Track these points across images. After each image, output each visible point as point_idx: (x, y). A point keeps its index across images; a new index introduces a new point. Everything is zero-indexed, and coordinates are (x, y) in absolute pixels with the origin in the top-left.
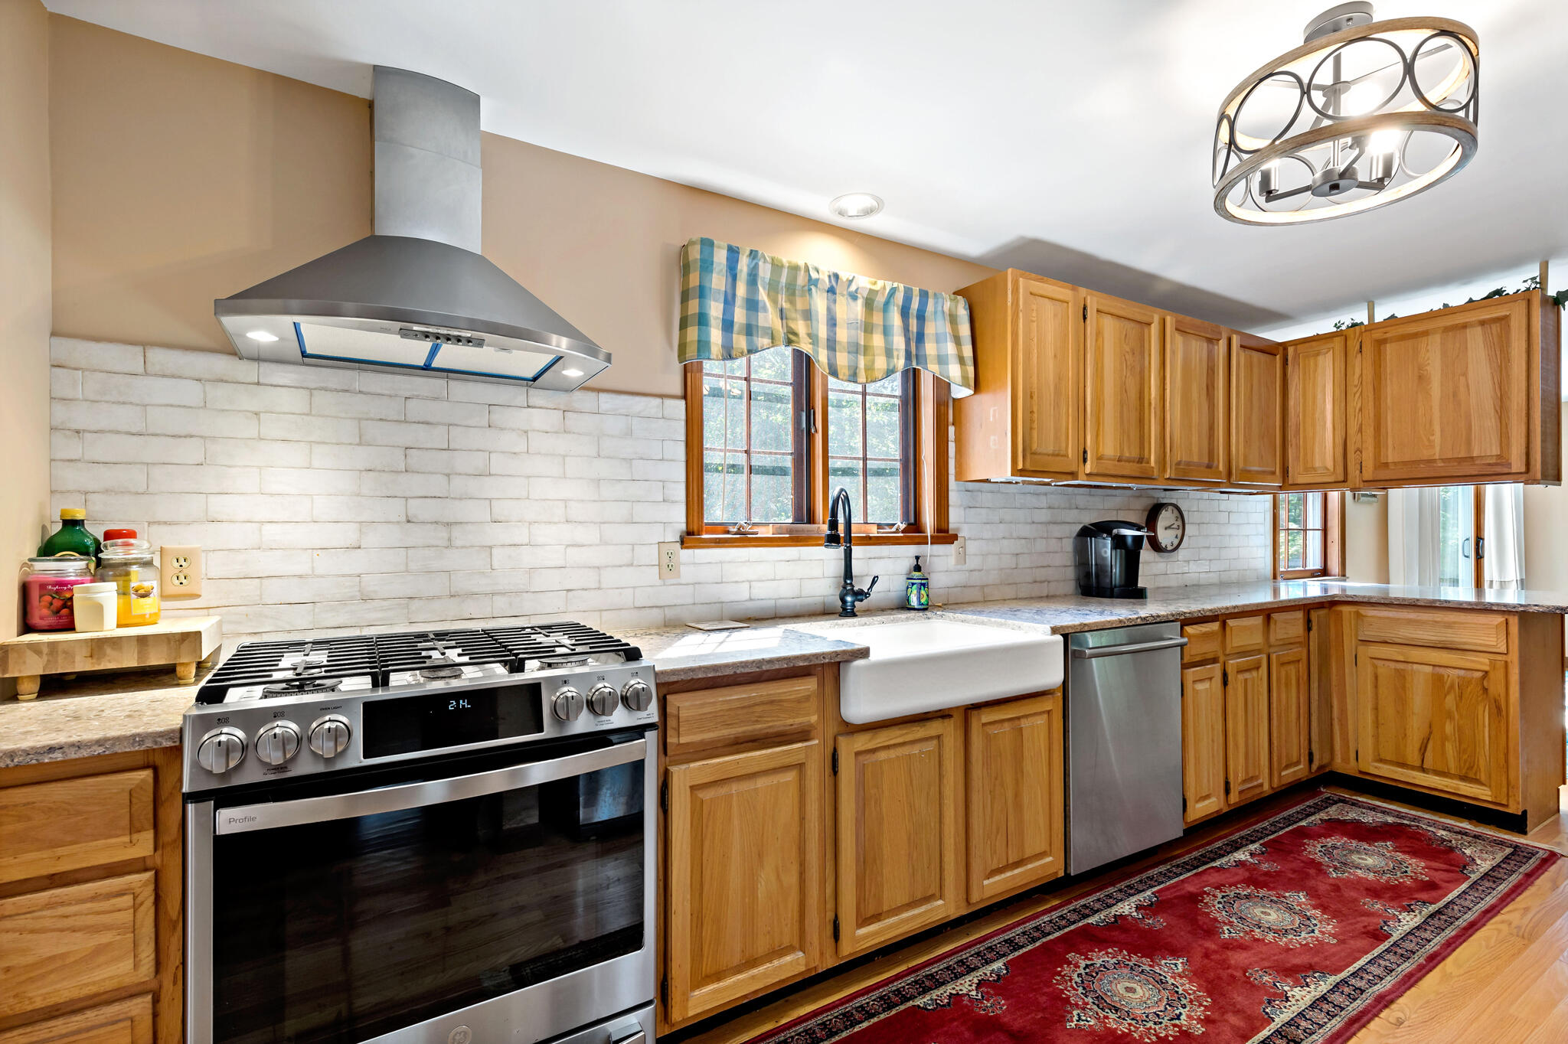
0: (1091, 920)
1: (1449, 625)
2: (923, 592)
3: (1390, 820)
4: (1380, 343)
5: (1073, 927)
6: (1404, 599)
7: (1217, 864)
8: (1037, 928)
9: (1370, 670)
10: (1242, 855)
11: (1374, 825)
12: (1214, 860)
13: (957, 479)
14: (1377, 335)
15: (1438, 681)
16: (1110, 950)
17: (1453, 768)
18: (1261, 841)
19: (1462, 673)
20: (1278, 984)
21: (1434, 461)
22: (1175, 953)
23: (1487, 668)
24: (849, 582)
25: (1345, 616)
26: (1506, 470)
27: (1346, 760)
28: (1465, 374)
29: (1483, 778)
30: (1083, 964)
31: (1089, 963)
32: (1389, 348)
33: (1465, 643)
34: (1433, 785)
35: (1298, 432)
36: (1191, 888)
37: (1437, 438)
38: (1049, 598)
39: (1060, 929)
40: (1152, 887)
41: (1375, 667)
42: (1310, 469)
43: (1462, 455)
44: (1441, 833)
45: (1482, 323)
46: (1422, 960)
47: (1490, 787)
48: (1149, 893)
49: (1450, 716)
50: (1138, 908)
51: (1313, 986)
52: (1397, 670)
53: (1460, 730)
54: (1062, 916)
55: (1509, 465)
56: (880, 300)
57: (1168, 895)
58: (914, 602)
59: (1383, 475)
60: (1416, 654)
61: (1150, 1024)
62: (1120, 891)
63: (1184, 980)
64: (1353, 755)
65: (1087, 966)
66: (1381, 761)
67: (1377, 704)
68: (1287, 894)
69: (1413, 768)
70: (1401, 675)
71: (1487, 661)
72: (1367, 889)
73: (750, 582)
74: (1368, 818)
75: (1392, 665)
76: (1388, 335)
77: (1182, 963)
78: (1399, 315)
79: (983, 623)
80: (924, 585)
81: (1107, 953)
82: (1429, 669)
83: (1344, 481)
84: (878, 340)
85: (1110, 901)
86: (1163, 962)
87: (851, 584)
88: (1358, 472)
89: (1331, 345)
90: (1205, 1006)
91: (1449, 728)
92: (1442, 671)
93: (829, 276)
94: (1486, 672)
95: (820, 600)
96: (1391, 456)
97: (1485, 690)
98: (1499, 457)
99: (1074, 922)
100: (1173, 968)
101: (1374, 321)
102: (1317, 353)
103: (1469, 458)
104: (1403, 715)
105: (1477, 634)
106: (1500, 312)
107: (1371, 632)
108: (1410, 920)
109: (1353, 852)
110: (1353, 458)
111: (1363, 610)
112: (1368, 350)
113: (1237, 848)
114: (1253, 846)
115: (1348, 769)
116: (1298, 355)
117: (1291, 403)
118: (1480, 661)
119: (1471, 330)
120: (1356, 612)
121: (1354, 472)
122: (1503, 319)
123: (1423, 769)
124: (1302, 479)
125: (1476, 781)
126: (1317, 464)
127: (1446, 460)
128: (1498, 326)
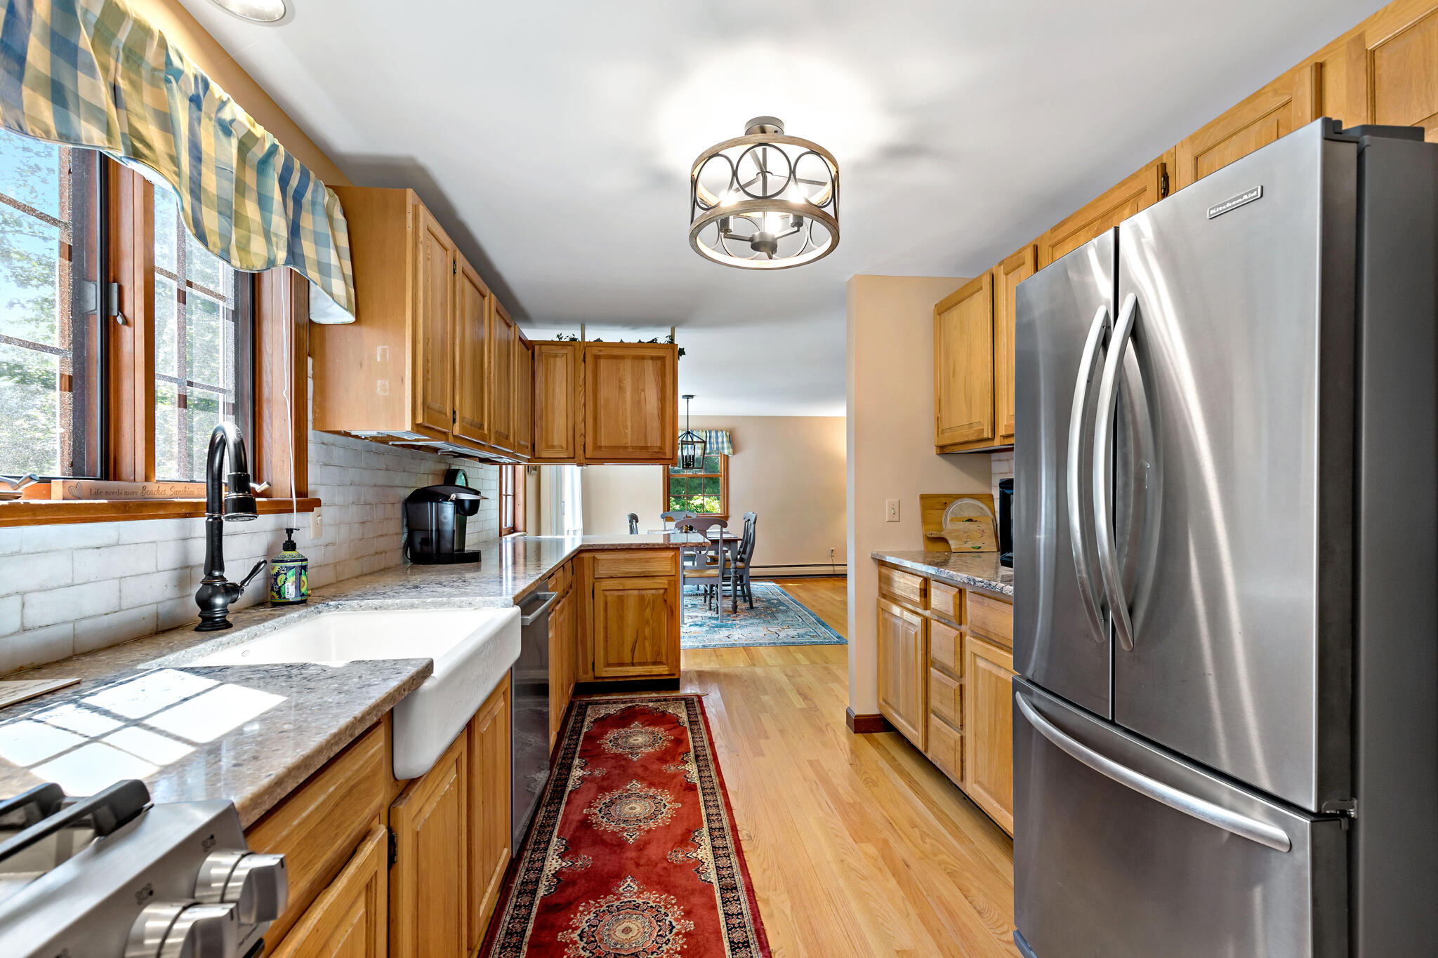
0: (541, 892)
1: (647, 560)
2: (303, 578)
3: (622, 706)
4: (597, 358)
5: (535, 910)
6: (624, 545)
7: (569, 788)
8: (509, 933)
9: (602, 599)
10: (577, 773)
11: (618, 714)
12: (565, 785)
13: (314, 428)
14: (596, 351)
15: (642, 598)
16: (581, 909)
17: (628, 659)
18: (577, 755)
19: (654, 592)
20: (688, 855)
21: (628, 447)
22: (619, 876)
23: (666, 586)
24: (217, 574)
25: (586, 561)
26: (663, 457)
27: (586, 672)
28: (644, 391)
29: (664, 660)
30: (575, 936)
31: (579, 932)
32: (603, 363)
33: (654, 572)
34: (638, 673)
35: (541, 418)
36: (576, 817)
37: (629, 431)
38: (385, 570)
39: (527, 919)
40: (552, 833)
41: (606, 596)
42: (549, 446)
43: (643, 445)
44: (651, 704)
45: (652, 358)
46: (721, 791)
47: (667, 665)
48: (555, 839)
49: (648, 623)
50: (562, 856)
51: (702, 844)
52: (619, 596)
53: (653, 630)
54: (516, 906)
55: (665, 454)
56: (258, 153)
57: (568, 834)
58: (290, 592)
59: (598, 454)
60: (629, 583)
61: (665, 948)
62: (534, 851)
63: (646, 894)
64: (590, 666)
65: (581, 936)
66: (608, 665)
67: (607, 623)
68: (628, 787)
69: (627, 665)
70: (621, 600)
71: (666, 582)
72: (658, 760)
73: (22, 594)
74: (613, 710)
75: (616, 593)
76: (601, 353)
77: (631, 881)
78: (626, 341)
79: (412, 606)
80: (304, 568)
81: (582, 912)
82: (636, 592)
83: (574, 458)
84: (251, 209)
85: (537, 865)
86: (621, 889)
87: (222, 577)
88: (582, 451)
89: (564, 352)
90: (675, 904)
91: (647, 630)
92: (643, 592)
93: (196, 78)
94: (666, 589)
95: (152, 609)
96: (603, 441)
97: (665, 601)
98: (660, 448)
99: (531, 905)
100: (629, 886)
101: (587, 340)
102: (556, 356)
103: (646, 448)
104: (621, 628)
105: (662, 563)
106: (661, 353)
107: (602, 571)
108: (692, 768)
109: (628, 737)
110: (579, 440)
111: (599, 556)
112: (589, 359)
113: (569, 768)
114: (577, 761)
115: (587, 678)
116: (541, 353)
117: (537, 392)
118: (663, 583)
119: (645, 361)
120: (594, 557)
121: (580, 451)
122: (662, 359)
123: (633, 664)
124: (545, 454)
125: (661, 663)
126: (556, 443)
127: (633, 447)
128: (659, 363)
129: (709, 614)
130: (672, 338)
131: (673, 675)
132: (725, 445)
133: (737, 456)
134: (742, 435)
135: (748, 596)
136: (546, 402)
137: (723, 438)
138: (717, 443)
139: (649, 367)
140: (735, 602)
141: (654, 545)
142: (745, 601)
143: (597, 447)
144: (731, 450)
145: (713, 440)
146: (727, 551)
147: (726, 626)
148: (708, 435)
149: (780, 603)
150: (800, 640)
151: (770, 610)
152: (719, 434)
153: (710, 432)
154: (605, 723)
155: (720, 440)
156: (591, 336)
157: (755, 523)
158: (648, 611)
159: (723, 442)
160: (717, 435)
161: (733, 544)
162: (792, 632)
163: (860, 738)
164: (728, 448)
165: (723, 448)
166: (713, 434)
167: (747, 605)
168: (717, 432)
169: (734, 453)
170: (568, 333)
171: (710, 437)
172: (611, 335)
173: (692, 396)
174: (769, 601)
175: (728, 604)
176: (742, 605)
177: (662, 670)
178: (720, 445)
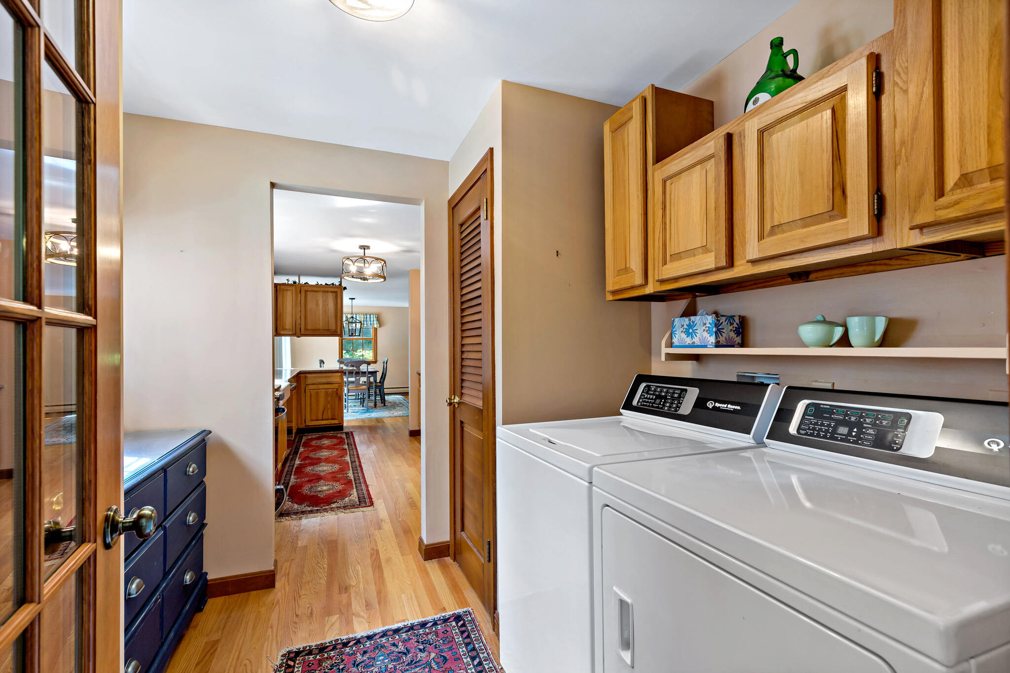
0: (295, 465)
1: (329, 377)
3: (318, 435)
4: (306, 291)
5: (294, 468)
6: (319, 370)
7: (300, 452)
9: (309, 393)
10: (302, 449)
11: (317, 437)
14: (306, 288)
15: (326, 393)
17: (320, 418)
19: (332, 390)
20: (342, 458)
21: (320, 330)
22: (319, 462)
25: (302, 378)
26: (337, 334)
27: (301, 424)
28: (327, 305)
29: (336, 417)
30: (306, 471)
32: (309, 293)
33: (332, 381)
34: (325, 423)
35: (280, 317)
36: (304, 456)
37: (321, 323)
40: (296, 458)
41: (311, 392)
42: (284, 329)
43: (327, 328)
45: (332, 292)
46: (355, 449)
47: (338, 419)
48: (298, 459)
49: (329, 403)
50: (301, 461)
51: (347, 457)
53: (332, 406)
55: (337, 332)
59: (307, 333)
60: (321, 386)
62: (291, 461)
63: (328, 464)
64: (304, 421)
66: (312, 420)
67: (311, 403)
69: (320, 420)
70: (317, 393)
74: (314, 436)
75: (315, 391)
76: (308, 289)
81: (307, 467)
82: (324, 390)
83: (295, 334)
88: (299, 332)
89: (291, 288)
90: (337, 465)
91: (329, 406)
92: (327, 390)
94: (337, 389)
96: (309, 327)
97: (337, 394)
98: (335, 330)
100: (323, 464)
101: (301, 283)
102: (287, 290)
103: (328, 330)
104: (318, 405)
105: (336, 378)
106: (336, 290)
107: (309, 381)
108: (346, 447)
109: (321, 442)
110: (298, 326)
111: (307, 375)
112: (303, 292)
113: (299, 449)
114: (301, 447)
115: (303, 426)
116: (280, 289)
117: (278, 305)
118: (336, 386)
119: (329, 293)
120: (306, 376)
121: (298, 331)
122: (336, 292)
123: (323, 420)
124: (282, 332)
125: (335, 419)
126: (287, 328)
127: (323, 330)
128: (335, 294)
129: (362, 408)
130: (341, 282)
131: (341, 424)
132: (375, 322)
133: (381, 328)
134: (385, 317)
135: (383, 401)
136: (283, 311)
137: (374, 318)
138: (370, 321)
139: (331, 297)
140: (375, 402)
141: (332, 370)
142: (382, 403)
143: (306, 330)
144: (378, 325)
145: (368, 319)
146: (370, 377)
147: (370, 412)
148: (365, 316)
149: (400, 403)
150: (404, 415)
151: (394, 405)
152: (372, 316)
153: (366, 315)
154: (312, 439)
155: (372, 319)
156: (303, 280)
157: (386, 363)
158: (329, 398)
159: (374, 321)
160: (370, 316)
161: (374, 374)
162: (401, 413)
163: (412, 437)
164: (377, 324)
165: (374, 324)
166: (368, 316)
167: (383, 405)
168: (370, 315)
169: (380, 326)
170: (292, 279)
171: (366, 318)
172: (312, 281)
173: (354, 299)
174: (395, 403)
175: (372, 404)
176: (379, 404)
177: (336, 422)
178: (372, 322)
